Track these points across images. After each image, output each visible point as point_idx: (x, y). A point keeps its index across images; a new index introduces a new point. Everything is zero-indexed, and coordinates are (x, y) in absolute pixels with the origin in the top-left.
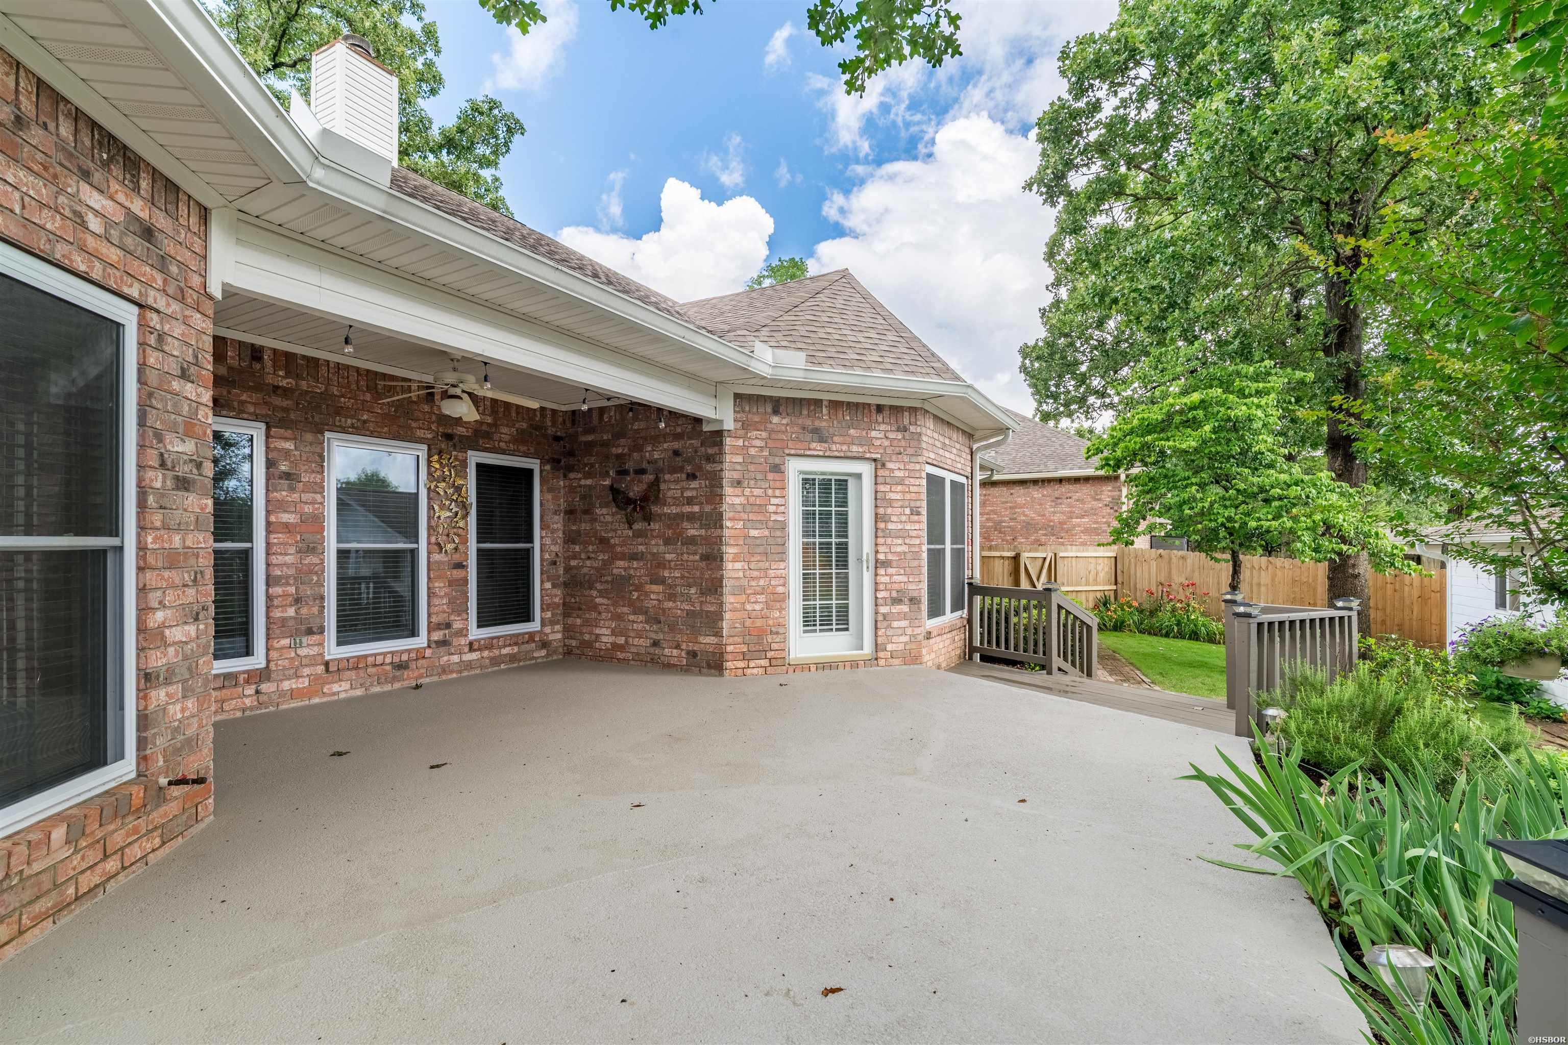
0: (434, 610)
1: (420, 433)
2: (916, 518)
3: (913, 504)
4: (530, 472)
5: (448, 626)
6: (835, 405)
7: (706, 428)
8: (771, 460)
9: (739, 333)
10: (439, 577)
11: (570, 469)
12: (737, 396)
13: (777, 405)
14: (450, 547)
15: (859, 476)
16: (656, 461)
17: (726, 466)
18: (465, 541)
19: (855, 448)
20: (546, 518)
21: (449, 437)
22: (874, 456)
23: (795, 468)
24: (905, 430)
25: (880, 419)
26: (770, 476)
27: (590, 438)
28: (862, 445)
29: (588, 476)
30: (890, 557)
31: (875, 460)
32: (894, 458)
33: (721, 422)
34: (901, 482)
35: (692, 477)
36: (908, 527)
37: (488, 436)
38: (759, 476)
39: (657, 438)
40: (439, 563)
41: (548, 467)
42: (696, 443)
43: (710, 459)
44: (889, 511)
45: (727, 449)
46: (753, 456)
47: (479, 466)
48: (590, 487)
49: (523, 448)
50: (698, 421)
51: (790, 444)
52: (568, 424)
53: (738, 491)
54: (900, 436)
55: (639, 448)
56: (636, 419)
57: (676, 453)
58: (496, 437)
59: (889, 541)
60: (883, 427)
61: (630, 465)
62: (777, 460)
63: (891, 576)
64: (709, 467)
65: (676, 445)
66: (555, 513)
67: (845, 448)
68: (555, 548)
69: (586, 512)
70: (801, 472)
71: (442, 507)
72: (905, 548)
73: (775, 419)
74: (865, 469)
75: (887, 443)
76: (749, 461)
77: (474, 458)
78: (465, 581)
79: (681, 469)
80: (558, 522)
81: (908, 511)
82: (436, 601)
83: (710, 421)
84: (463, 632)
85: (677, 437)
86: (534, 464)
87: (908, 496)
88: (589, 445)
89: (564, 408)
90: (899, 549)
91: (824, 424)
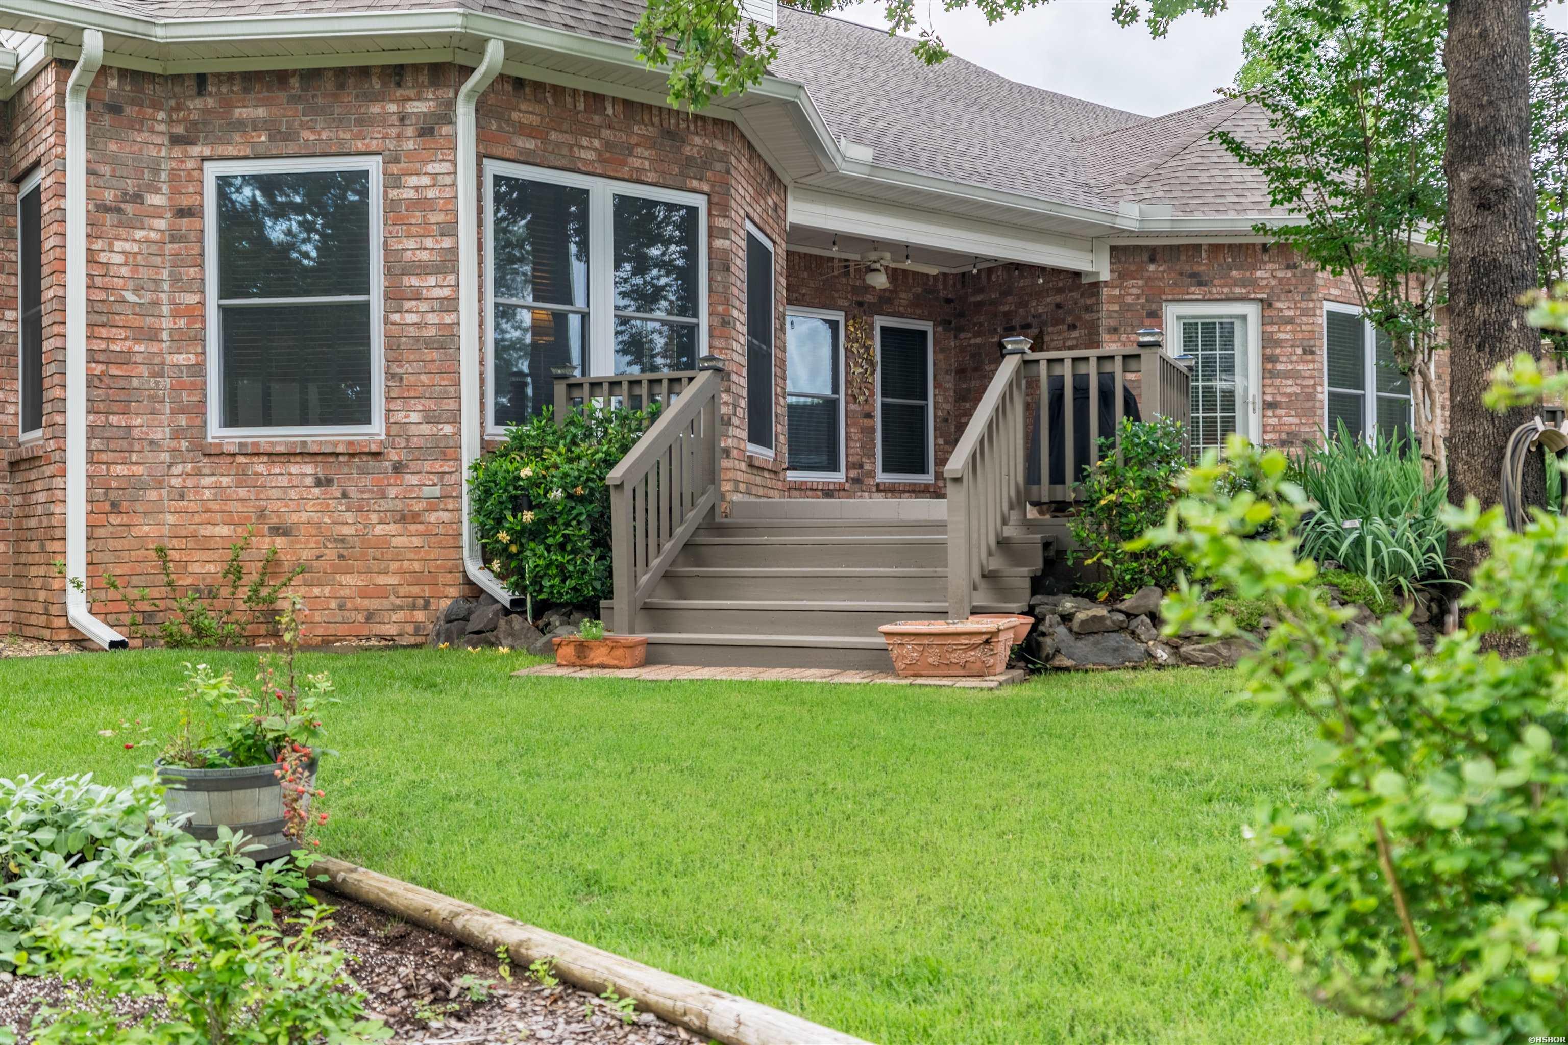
0: (851, 451)
1: (840, 302)
2: (1309, 357)
3: (1305, 343)
4: (924, 334)
5: (861, 466)
6: (1215, 249)
7: (1085, 281)
8: (1147, 306)
9: (1117, 187)
10: (854, 424)
11: (960, 329)
12: (1113, 249)
13: (1153, 254)
14: (861, 398)
15: (1244, 318)
16: (1040, 315)
17: (1103, 314)
18: (873, 394)
19: (1237, 290)
20: (938, 377)
21: (860, 304)
22: (1259, 296)
23: (1173, 313)
24: (1295, 267)
25: (1266, 258)
26: (1147, 322)
27: (979, 298)
28: (1245, 286)
29: (977, 334)
30: (1278, 398)
31: (1261, 300)
32: (1283, 297)
33: (1098, 274)
34: (1290, 321)
35: (1072, 327)
36: (1300, 368)
37: (889, 301)
38: (1136, 322)
39: (1040, 294)
40: (854, 411)
41: (940, 329)
42: (1076, 295)
43: (1088, 309)
44: (1278, 351)
45: (1103, 298)
46: (1129, 305)
47: (884, 329)
48: (979, 346)
49: (919, 311)
50: (1077, 274)
51: (1167, 290)
52: (959, 286)
53: (1115, 337)
54: (1289, 274)
55: (1024, 304)
56: (1021, 276)
57: (1058, 306)
58: (896, 302)
59: (1277, 382)
60: (1270, 266)
61: (1016, 322)
62: (1154, 307)
63: (1280, 417)
64: (1087, 317)
65: (1058, 299)
66: (947, 372)
67: (1226, 290)
68: (947, 407)
69: (976, 369)
70: (1179, 318)
71: (856, 364)
72: (1297, 390)
73: (1152, 268)
74: (1251, 311)
75: (1273, 282)
76: (1126, 308)
77: (880, 321)
78: (873, 430)
79: (1063, 321)
80: (949, 382)
81: (1299, 351)
82: (852, 444)
83: (1088, 274)
84: (872, 474)
85: (1060, 291)
86: (927, 326)
87: (1300, 336)
88: (979, 304)
89: (954, 271)
90: (1289, 390)
91: (1203, 268)
